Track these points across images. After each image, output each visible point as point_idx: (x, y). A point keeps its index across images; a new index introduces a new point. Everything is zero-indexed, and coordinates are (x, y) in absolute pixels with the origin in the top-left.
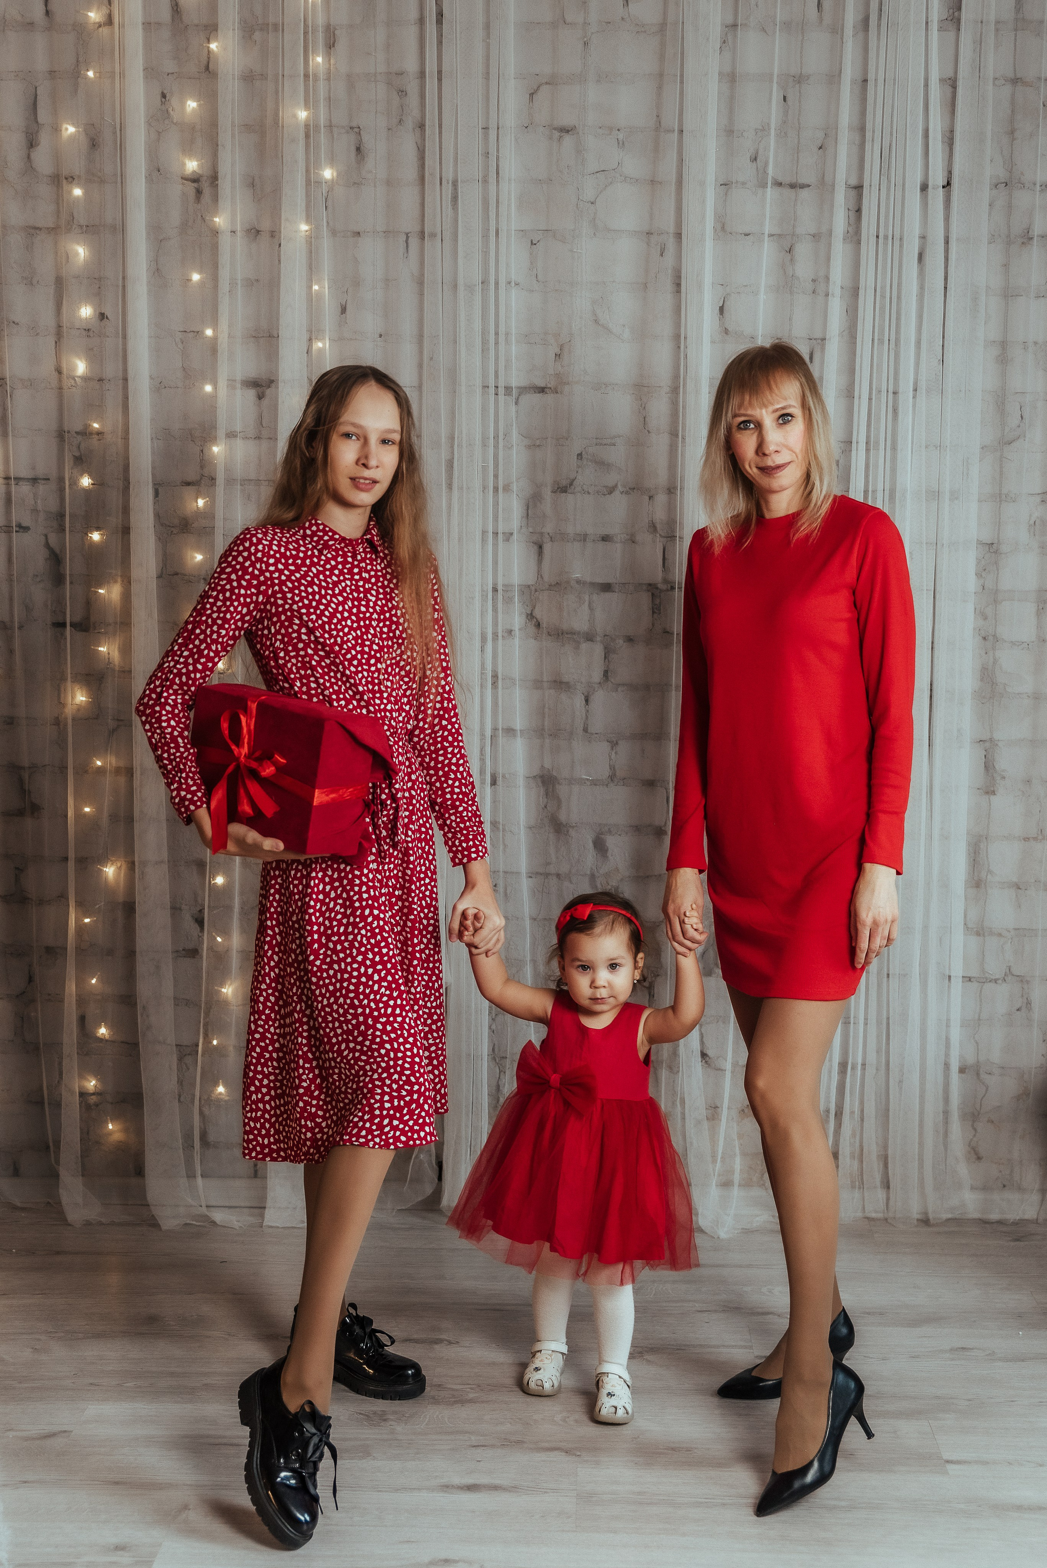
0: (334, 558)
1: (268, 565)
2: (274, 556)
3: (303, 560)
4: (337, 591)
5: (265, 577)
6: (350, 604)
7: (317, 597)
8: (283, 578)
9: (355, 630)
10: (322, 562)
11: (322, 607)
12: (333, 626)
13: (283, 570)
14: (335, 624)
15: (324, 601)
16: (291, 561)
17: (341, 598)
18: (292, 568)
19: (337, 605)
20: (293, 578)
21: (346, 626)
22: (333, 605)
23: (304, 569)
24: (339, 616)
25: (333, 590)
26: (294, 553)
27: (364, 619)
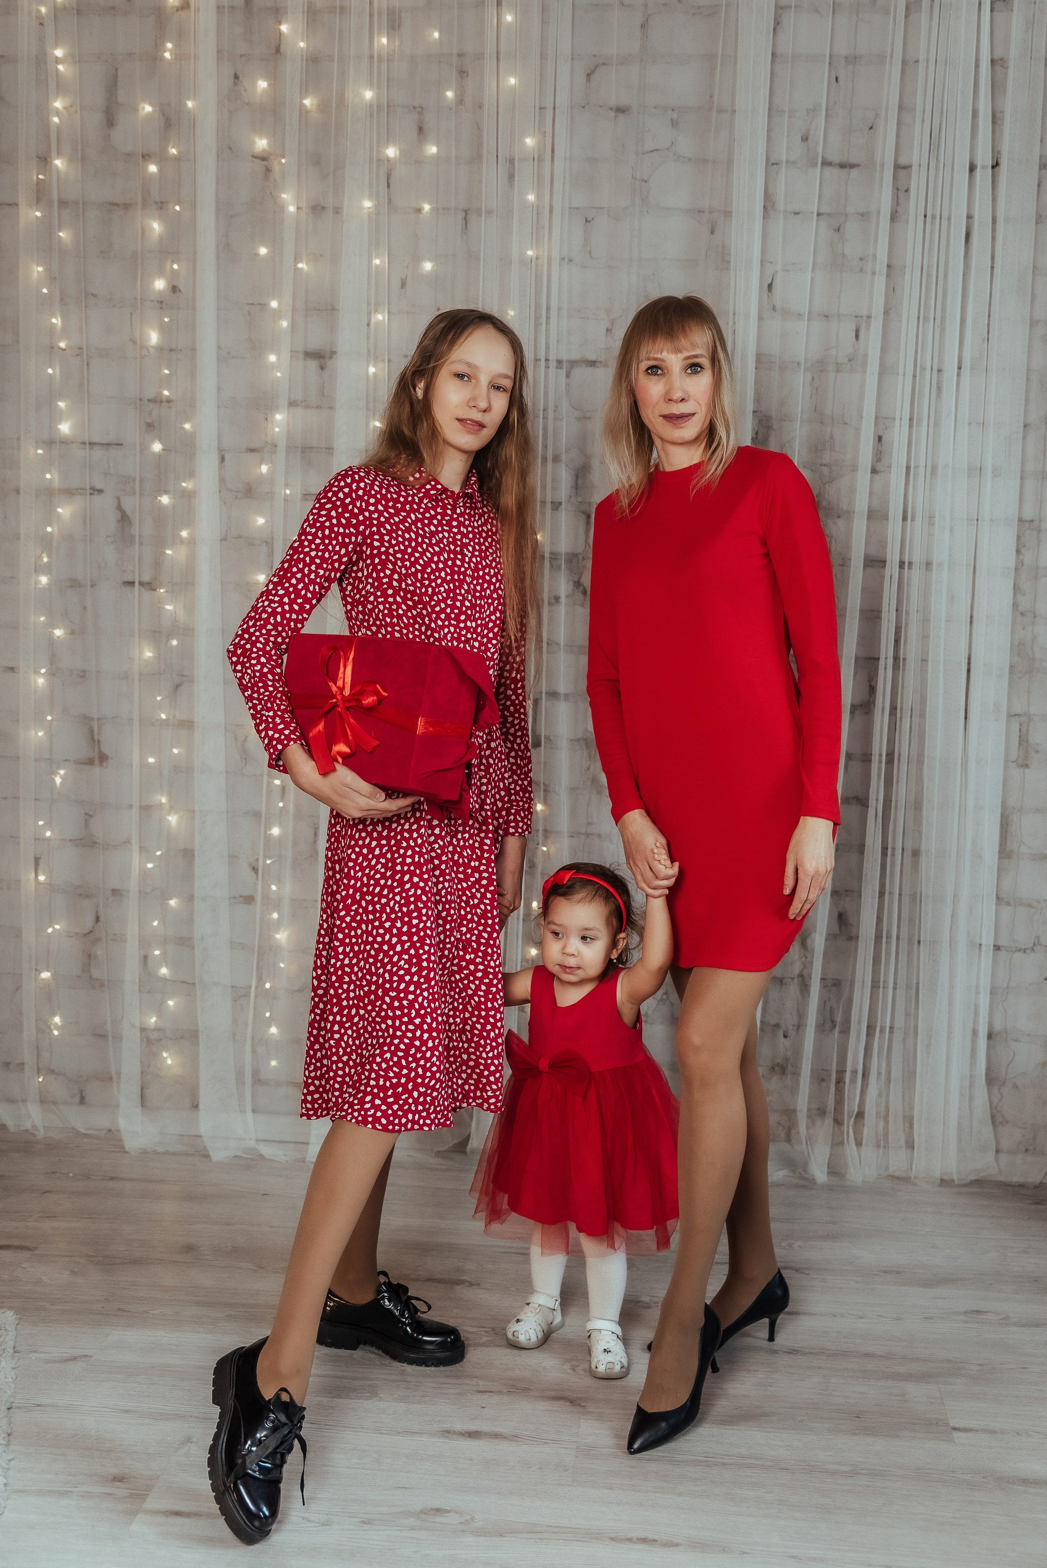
0: (434, 508)
1: (368, 504)
2: (374, 496)
3: (404, 504)
4: (434, 541)
5: (364, 516)
6: (446, 556)
7: (413, 544)
8: (382, 519)
9: (448, 583)
10: (422, 510)
11: (417, 555)
12: (426, 576)
13: (383, 512)
14: (428, 573)
15: (420, 549)
16: (391, 504)
17: (437, 549)
18: (392, 511)
19: (433, 555)
20: (392, 521)
21: (440, 577)
22: (429, 555)
23: (403, 514)
24: (433, 566)
25: (430, 539)
26: (395, 496)
27: (459, 573)
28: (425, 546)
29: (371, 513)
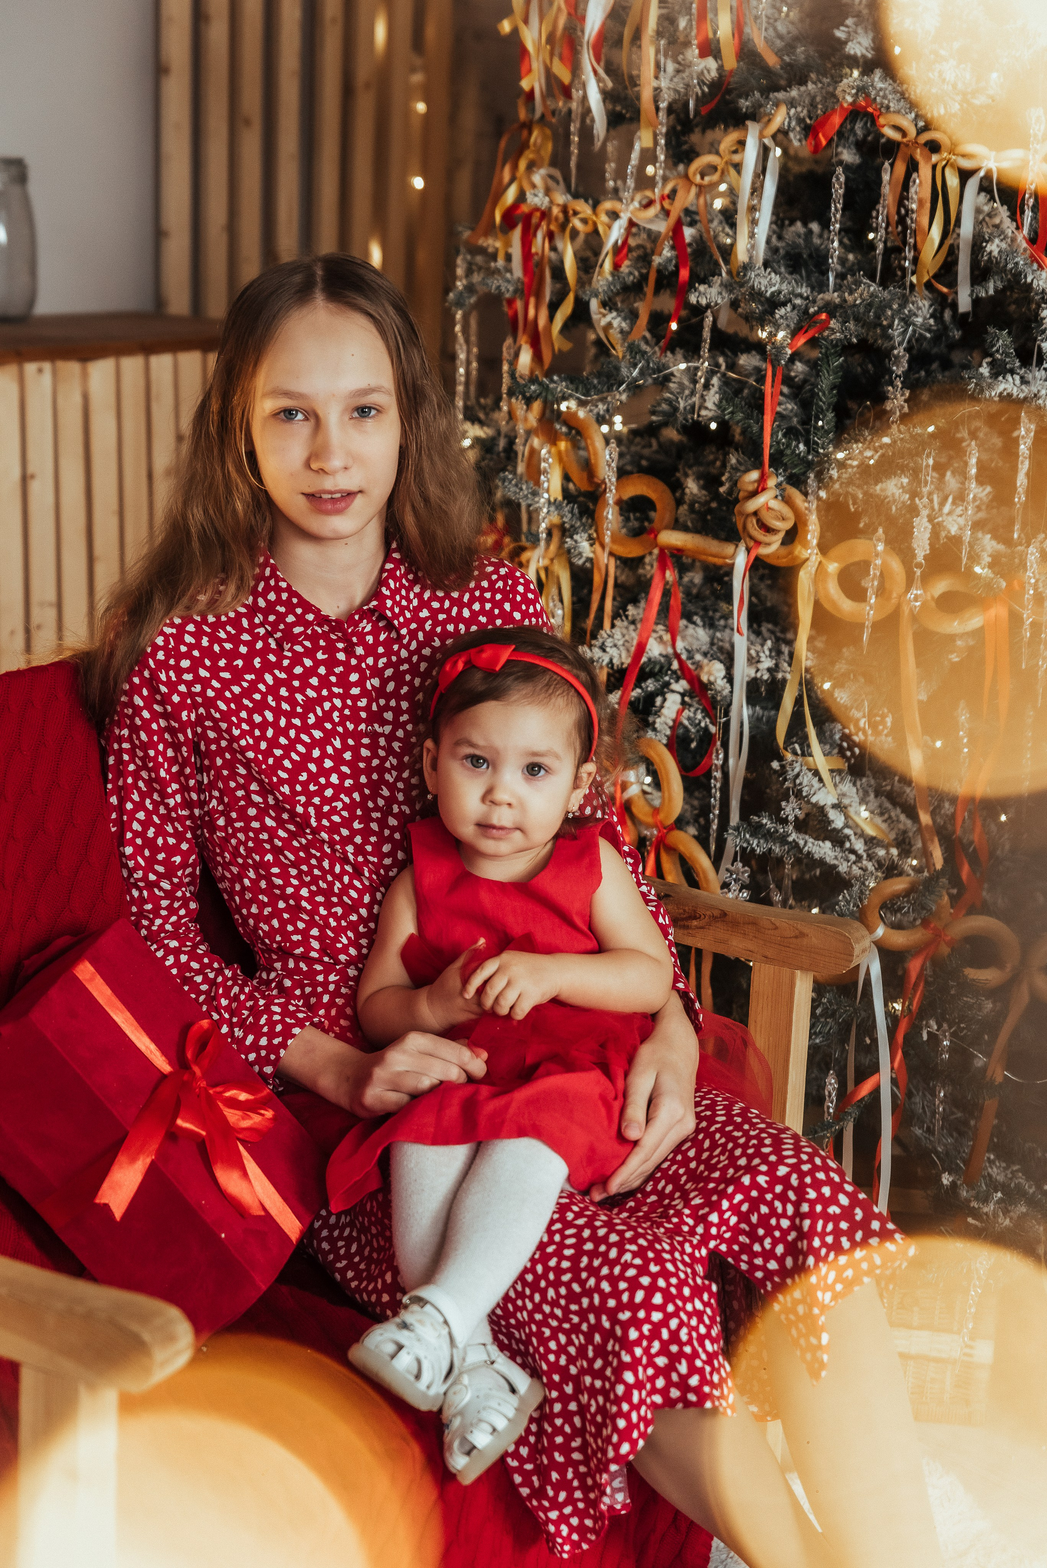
1: (180, 672)
6: (338, 744)
7: (270, 733)
8: (210, 693)
9: (349, 792)
10: (286, 663)
11: (278, 752)
12: (299, 788)
13: (210, 680)
14: (302, 783)
15: (283, 741)
16: (222, 663)
17: (317, 734)
18: (226, 675)
19: (309, 747)
20: (228, 694)
21: (329, 784)
22: (301, 748)
23: (248, 677)
24: (313, 767)
25: (303, 717)
26: (228, 646)
27: (368, 771)
28: (292, 733)
29: (189, 684)
